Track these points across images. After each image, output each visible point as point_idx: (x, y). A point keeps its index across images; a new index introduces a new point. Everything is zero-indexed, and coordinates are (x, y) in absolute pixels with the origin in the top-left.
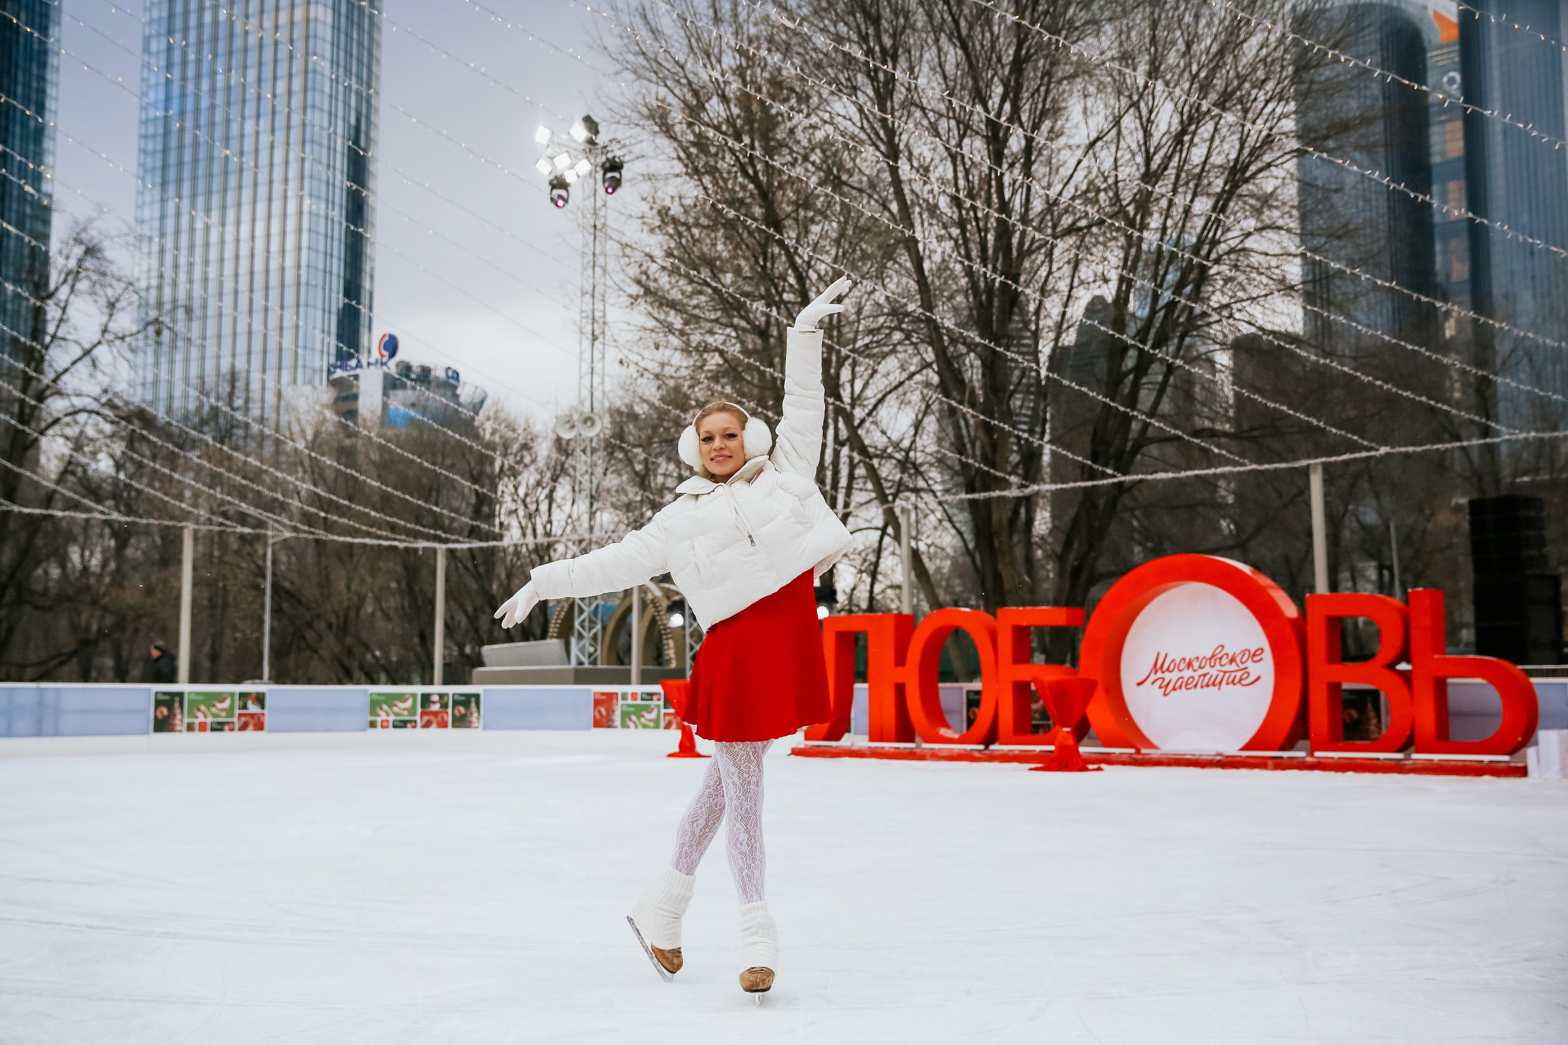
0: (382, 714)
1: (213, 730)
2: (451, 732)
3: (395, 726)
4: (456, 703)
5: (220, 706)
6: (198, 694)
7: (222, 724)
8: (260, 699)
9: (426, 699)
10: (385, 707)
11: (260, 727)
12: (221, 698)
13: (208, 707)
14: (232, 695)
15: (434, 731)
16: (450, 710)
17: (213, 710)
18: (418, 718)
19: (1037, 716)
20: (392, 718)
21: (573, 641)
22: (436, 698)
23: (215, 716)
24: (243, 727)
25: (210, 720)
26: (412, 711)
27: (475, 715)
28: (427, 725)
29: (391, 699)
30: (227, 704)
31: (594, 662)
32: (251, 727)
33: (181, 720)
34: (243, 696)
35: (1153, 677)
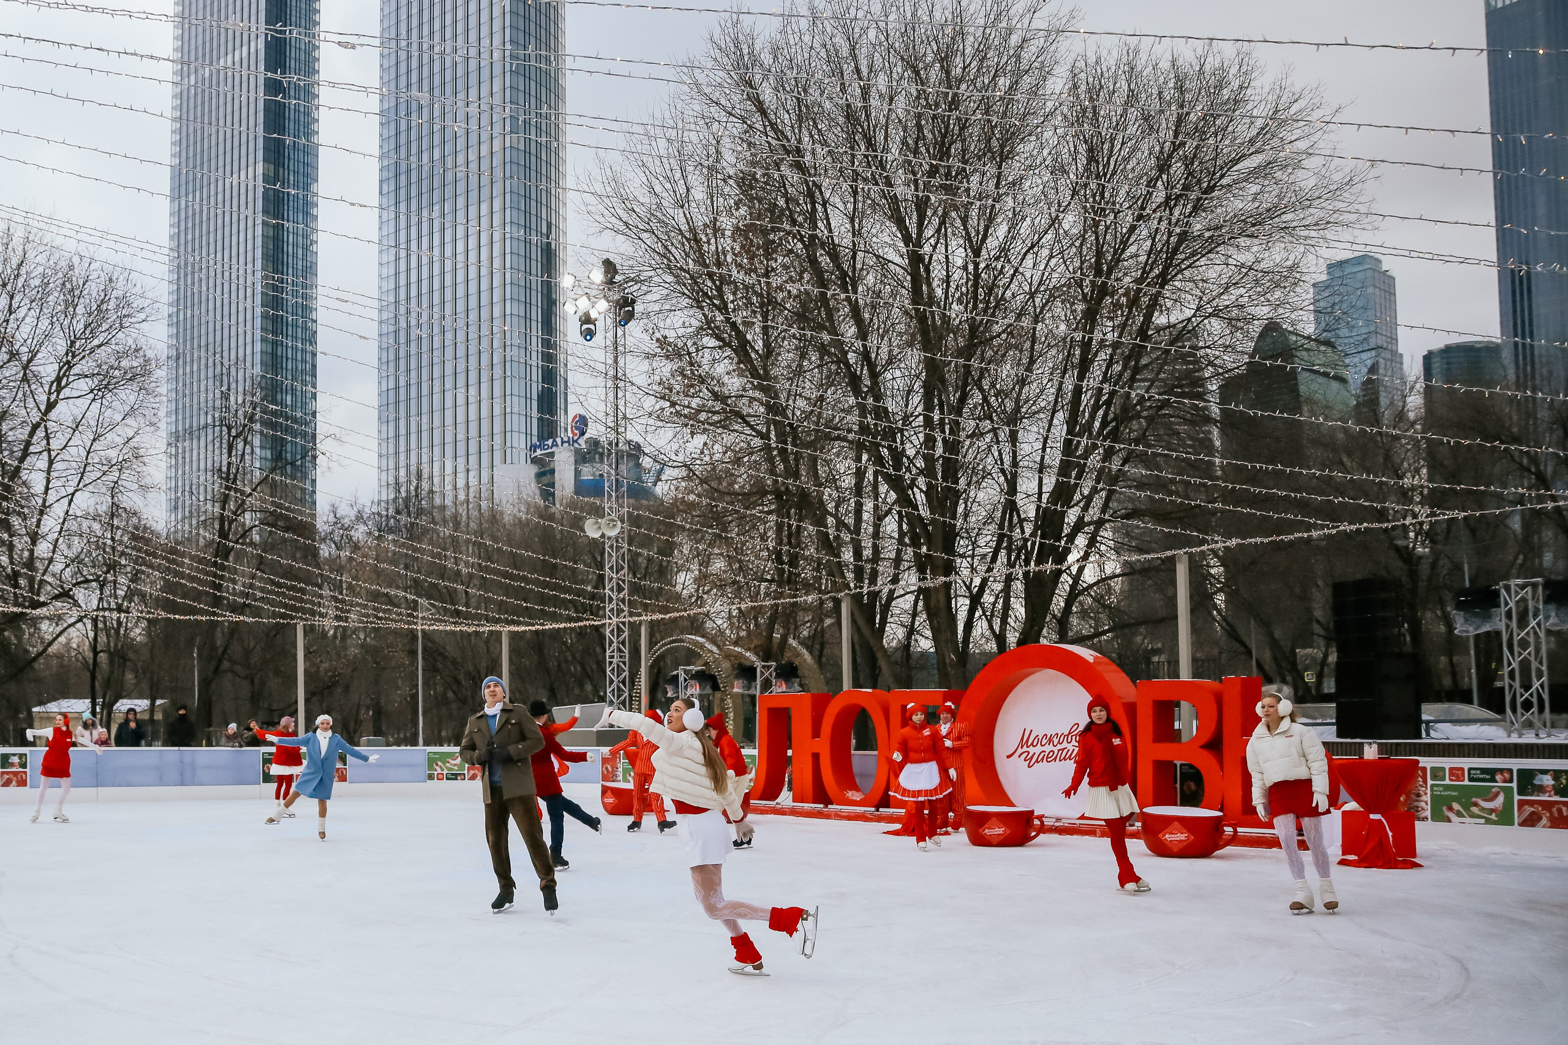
35: (1020, 751)
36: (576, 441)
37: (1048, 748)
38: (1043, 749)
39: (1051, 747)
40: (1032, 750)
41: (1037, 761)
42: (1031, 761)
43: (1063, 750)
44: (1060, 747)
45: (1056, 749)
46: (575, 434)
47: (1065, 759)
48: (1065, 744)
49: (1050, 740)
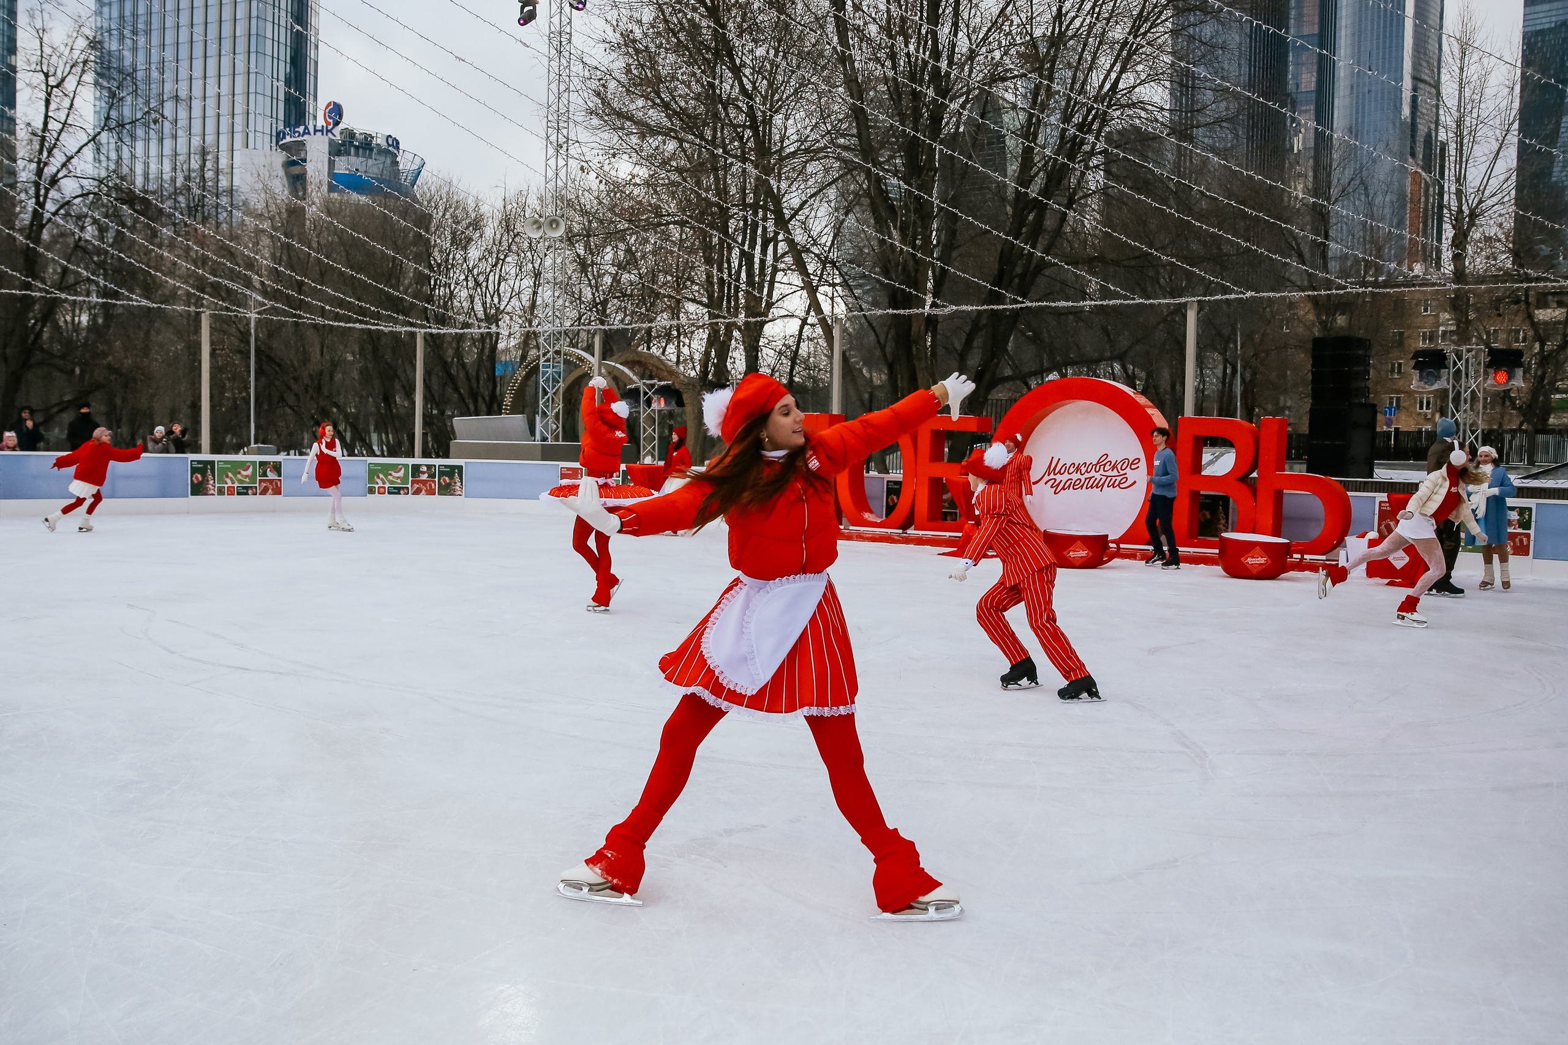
0: (379, 481)
1: (239, 494)
2: (437, 498)
3: (389, 493)
4: (441, 474)
5: (244, 473)
6: (225, 462)
7: (247, 488)
8: (277, 468)
9: (416, 468)
10: (381, 476)
11: (277, 491)
12: (244, 465)
13: (235, 475)
14: (254, 463)
15: (423, 498)
16: (437, 479)
17: (239, 476)
18: (409, 486)
19: (946, 504)
20: (387, 485)
21: (538, 418)
22: (425, 469)
23: (241, 481)
24: (264, 492)
25: (236, 485)
26: (404, 479)
27: (459, 484)
28: (417, 492)
29: (386, 469)
30: (249, 472)
31: (556, 439)
32: (270, 491)
33: (212, 485)
34: (262, 464)
35: (1046, 478)
36: (330, 131)
37: (1075, 476)
38: (1070, 477)
39: (1078, 476)
40: (1059, 477)
41: (1063, 488)
42: (1057, 488)
43: (1090, 478)
44: (1087, 475)
45: (1083, 478)
46: (328, 123)
47: (1092, 487)
48: (1093, 473)
49: (1078, 469)
